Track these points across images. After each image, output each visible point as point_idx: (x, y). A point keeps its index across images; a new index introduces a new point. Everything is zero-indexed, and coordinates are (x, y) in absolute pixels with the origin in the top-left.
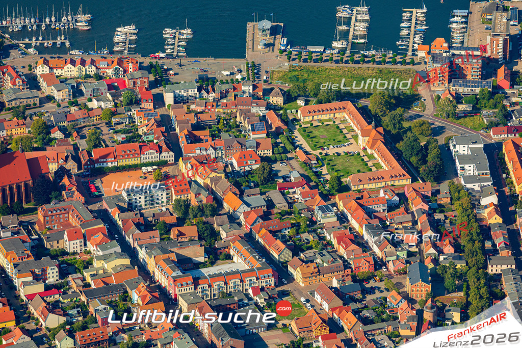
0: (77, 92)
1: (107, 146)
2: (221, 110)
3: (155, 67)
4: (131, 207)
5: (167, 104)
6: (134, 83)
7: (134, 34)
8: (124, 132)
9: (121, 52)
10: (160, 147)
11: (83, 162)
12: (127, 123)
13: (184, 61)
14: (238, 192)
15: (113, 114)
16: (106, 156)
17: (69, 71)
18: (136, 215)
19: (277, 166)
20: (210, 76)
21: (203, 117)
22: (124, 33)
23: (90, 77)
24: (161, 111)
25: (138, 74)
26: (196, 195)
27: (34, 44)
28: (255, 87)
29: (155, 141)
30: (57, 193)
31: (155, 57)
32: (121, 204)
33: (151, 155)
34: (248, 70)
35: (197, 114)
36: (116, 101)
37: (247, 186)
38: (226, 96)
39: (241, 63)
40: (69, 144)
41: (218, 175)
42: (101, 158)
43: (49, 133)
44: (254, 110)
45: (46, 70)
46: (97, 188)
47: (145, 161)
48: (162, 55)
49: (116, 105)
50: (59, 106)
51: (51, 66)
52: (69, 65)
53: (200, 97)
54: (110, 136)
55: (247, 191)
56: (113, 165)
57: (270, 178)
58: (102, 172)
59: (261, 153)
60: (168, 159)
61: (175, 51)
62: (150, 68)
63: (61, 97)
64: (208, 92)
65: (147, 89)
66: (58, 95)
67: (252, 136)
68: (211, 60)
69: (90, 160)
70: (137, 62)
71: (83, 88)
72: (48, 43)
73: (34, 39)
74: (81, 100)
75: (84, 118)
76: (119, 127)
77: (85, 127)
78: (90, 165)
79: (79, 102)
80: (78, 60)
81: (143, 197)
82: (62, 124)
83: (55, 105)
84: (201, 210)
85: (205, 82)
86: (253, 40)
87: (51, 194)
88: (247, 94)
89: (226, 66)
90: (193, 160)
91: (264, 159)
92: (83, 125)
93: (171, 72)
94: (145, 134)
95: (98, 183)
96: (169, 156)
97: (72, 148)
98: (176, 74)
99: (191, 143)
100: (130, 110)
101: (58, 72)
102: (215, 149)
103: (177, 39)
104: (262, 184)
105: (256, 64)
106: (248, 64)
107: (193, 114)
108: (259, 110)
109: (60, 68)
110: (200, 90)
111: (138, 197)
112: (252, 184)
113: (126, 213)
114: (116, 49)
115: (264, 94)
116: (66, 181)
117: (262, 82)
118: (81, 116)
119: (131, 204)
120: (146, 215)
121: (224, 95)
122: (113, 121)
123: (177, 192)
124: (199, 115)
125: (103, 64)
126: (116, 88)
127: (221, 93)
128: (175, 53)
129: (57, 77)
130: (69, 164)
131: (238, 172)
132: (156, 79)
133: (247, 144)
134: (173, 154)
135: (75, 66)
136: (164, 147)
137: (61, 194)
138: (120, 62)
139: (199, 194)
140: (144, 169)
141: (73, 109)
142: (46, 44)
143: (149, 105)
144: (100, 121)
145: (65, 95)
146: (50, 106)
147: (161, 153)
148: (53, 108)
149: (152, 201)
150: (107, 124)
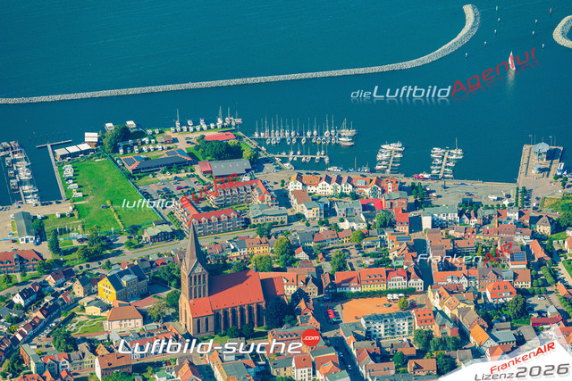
0: (329, 211)
1: (353, 270)
2: (482, 237)
3: (417, 188)
4: (370, 336)
5: (424, 228)
6: (391, 203)
7: (400, 152)
8: (373, 255)
9: (383, 171)
10: (409, 274)
11: (324, 286)
12: (379, 246)
13: (448, 183)
14: (486, 326)
15: (364, 236)
16: (349, 281)
17: (324, 189)
18: (372, 344)
19: (533, 300)
20: (474, 200)
21: (460, 244)
22: (390, 151)
23: (346, 196)
24: (417, 236)
25: (397, 195)
26: (440, 326)
27: (290, 159)
28: (521, 214)
29: (405, 267)
30: (291, 317)
31: (419, 178)
32: (359, 332)
33: (398, 282)
34: (517, 196)
35: (453, 239)
36: (370, 222)
37: (498, 319)
38: (489, 223)
39: (510, 188)
40: (311, 266)
41: (467, 306)
42: (343, 282)
43: (293, 253)
44: (518, 239)
45: (299, 186)
46: (336, 314)
47: (391, 288)
48: (426, 176)
49: (369, 227)
50: (308, 225)
51: (305, 182)
52: (324, 183)
53: (461, 222)
54: (358, 259)
55: (497, 325)
56: (357, 290)
57: (524, 311)
58: (343, 298)
59: (518, 285)
60: (417, 287)
61: (442, 172)
62: (412, 189)
63: (312, 216)
64: (470, 218)
65: (404, 211)
66: (308, 214)
67: (511, 267)
68: (479, 184)
69: (332, 284)
70: (397, 182)
71: (336, 207)
72: (306, 158)
73: (291, 153)
74: (332, 220)
75: (333, 240)
76: (370, 251)
77: (332, 248)
78: (332, 289)
79: (330, 222)
80: (334, 177)
81: (383, 326)
82: (308, 245)
83: (304, 224)
84: (443, 342)
85: (468, 207)
86: (528, 164)
87: (284, 318)
88: (512, 221)
89: (493, 191)
90: (442, 289)
91: (521, 292)
92: (331, 246)
93: (434, 194)
94: (395, 259)
95: (338, 308)
96: (417, 283)
97: (314, 270)
98: (438, 197)
99: (443, 270)
100: (384, 233)
101: (311, 189)
102: (468, 278)
103: (445, 159)
104: (515, 318)
105: (527, 189)
106: (518, 189)
107: (449, 240)
108: (522, 239)
109: (314, 185)
110: (460, 214)
111: (377, 325)
112: (504, 318)
113: (362, 342)
114: (378, 167)
115: (530, 222)
116: (302, 305)
117: (531, 210)
118: (330, 237)
119: (370, 332)
120: (383, 346)
121: (486, 221)
122: (364, 243)
123: (420, 322)
124: (456, 241)
125: (360, 183)
126: (372, 209)
127: (484, 219)
128: (441, 175)
129: (310, 194)
130: (308, 287)
131: (492, 304)
132: (416, 201)
133: (504, 274)
134: (422, 281)
135: (330, 183)
136: (413, 273)
137: (295, 318)
138: (378, 182)
139: (444, 325)
140: (389, 296)
141: (322, 229)
142: (303, 159)
143: (405, 229)
144: (350, 243)
145: (315, 214)
146: (299, 225)
147: (409, 279)
148: (302, 227)
149: (392, 331)
150: (356, 246)
